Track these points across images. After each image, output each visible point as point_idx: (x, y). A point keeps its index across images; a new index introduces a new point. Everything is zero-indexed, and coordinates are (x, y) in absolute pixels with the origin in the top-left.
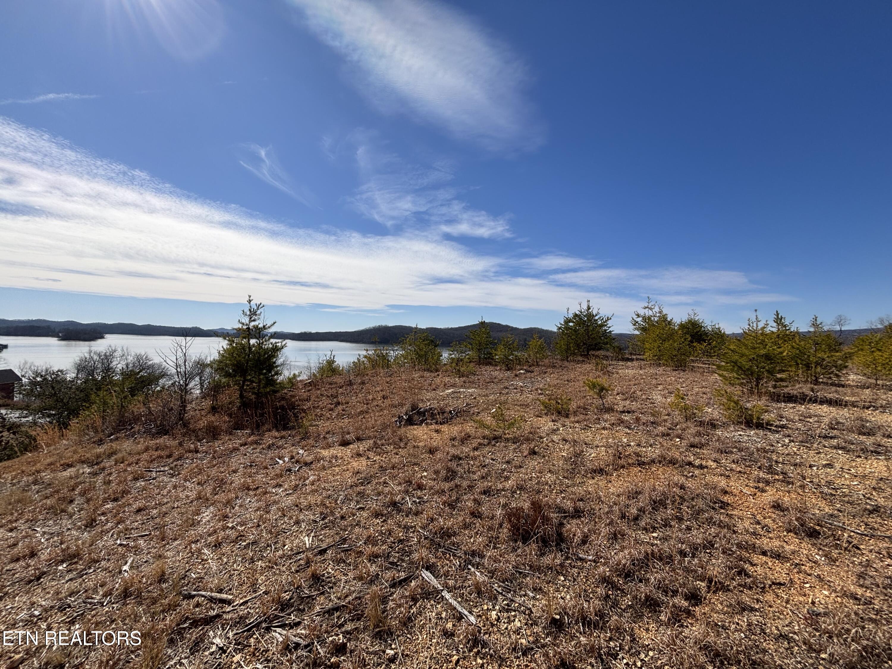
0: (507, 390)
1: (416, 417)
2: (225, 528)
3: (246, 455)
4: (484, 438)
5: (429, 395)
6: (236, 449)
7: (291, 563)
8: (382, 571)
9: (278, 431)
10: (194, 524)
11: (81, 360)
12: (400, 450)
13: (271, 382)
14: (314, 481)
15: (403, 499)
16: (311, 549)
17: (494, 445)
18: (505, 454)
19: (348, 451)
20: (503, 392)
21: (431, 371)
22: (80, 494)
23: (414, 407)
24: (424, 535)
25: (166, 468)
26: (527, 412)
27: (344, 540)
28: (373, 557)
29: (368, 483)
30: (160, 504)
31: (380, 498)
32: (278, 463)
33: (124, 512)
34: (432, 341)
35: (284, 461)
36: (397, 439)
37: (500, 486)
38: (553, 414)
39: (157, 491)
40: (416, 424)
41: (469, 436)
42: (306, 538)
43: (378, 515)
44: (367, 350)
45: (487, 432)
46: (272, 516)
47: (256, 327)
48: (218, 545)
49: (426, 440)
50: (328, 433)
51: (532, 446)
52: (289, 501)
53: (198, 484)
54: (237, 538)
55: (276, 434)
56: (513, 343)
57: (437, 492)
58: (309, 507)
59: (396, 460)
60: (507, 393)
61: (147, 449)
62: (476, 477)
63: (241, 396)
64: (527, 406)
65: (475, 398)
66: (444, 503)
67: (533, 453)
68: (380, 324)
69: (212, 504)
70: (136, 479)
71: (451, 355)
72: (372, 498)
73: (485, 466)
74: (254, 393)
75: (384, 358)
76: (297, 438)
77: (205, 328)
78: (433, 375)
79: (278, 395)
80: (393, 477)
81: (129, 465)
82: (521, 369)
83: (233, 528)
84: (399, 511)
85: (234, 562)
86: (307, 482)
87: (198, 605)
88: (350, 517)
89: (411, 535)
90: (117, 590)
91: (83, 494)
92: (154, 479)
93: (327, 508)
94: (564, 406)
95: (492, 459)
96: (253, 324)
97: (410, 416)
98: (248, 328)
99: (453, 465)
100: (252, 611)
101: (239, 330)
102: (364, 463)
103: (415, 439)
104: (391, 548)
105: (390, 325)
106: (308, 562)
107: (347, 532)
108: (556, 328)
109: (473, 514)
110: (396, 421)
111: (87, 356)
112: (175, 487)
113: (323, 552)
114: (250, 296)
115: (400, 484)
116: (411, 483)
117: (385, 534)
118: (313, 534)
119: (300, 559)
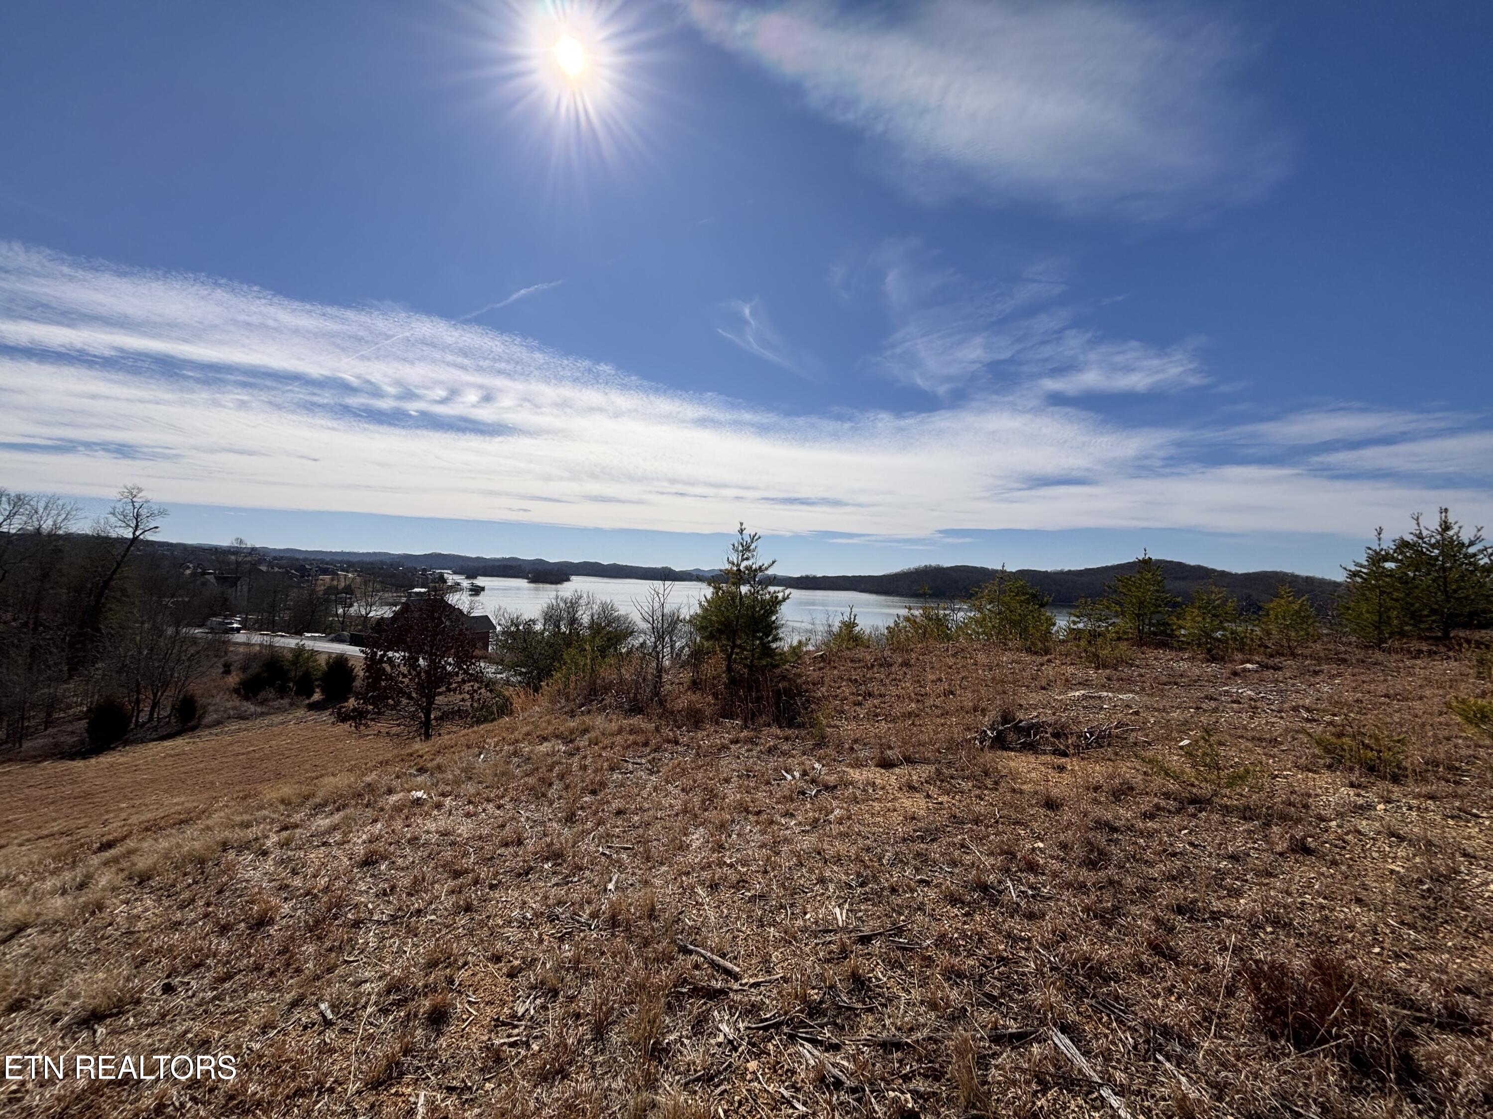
0: (1213, 704)
1: (1011, 736)
2: (721, 864)
3: (739, 758)
4: (1167, 796)
5: (1034, 698)
6: (724, 747)
7: (817, 944)
8: (973, 1006)
9: (780, 727)
10: (683, 848)
11: (548, 608)
12: (986, 792)
13: (768, 652)
14: (841, 818)
15: (1000, 882)
16: (844, 929)
17: (1194, 816)
18: (1225, 838)
19: (892, 778)
20: (1204, 706)
21: (1036, 653)
22: (558, 776)
23: (1006, 718)
24: (1050, 961)
25: (643, 761)
26: (1273, 757)
27: (900, 931)
28: (954, 975)
29: (933, 840)
30: (641, 808)
31: (957, 871)
32: (785, 779)
33: (603, 810)
34: (1034, 596)
35: (794, 777)
36: (978, 771)
37: (1217, 905)
38: (1351, 769)
39: (636, 791)
40: (1012, 750)
41: (1132, 789)
42: (837, 910)
43: (956, 900)
44: (910, 608)
45: (1172, 786)
46: (786, 861)
47: (749, 568)
48: (713, 887)
49: (1037, 783)
50: (856, 741)
51: (1299, 835)
52: (807, 843)
53: (683, 790)
54: (738, 882)
55: (779, 731)
56: (1224, 603)
57: (1069, 885)
58: (838, 860)
59: (980, 808)
60: (1216, 710)
61: (620, 731)
62: (1154, 872)
63: (729, 669)
64: (1274, 742)
65: (1137, 713)
66: (1087, 910)
67: (1301, 849)
68: (928, 564)
69: (702, 824)
70: (612, 769)
71: (1075, 623)
72: (941, 868)
73: (1174, 855)
74: (745, 666)
75: (940, 622)
76: (810, 743)
77: (677, 568)
78: (1039, 660)
79: (778, 671)
80: (980, 839)
81: (604, 748)
82: (1248, 662)
83: (731, 866)
84: (995, 903)
85: (738, 918)
86: (832, 817)
87: (696, 967)
88: (905, 892)
89: (1023, 954)
90: (604, 913)
91: (561, 777)
92: (631, 772)
93: (866, 867)
94: (1385, 755)
95: (1191, 844)
96: (745, 563)
97: (1000, 733)
98: (739, 570)
99: (1100, 839)
100: (767, 1002)
101: (728, 572)
102: (922, 803)
103: (1015, 775)
104: (986, 967)
105: (947, 564)
106: (844, 953)
107: (902, 918)
108: (1345, 574)
109: (1155, 948)
110: (975, 738)
111: (554, 602)
112: (655, 789)
113: (865, 940)
114: (742, 524)
115: (991, 854)
116: (1015, 857)
117: (971, 938)
118: (847, 906)
119: (830, 942)
